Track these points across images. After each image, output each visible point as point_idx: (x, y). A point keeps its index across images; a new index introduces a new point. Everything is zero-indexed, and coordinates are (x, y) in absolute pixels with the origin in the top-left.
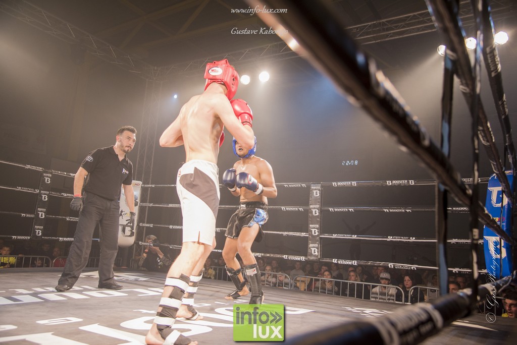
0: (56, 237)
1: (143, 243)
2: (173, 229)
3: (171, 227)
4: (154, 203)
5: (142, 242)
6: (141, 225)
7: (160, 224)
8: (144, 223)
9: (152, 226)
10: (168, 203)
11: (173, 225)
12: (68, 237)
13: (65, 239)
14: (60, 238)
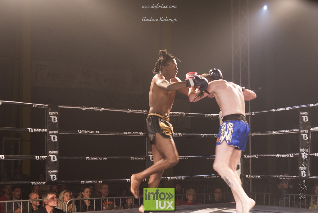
0: (165, 177)
1: (250, 176)
2: (280, 158)
3: (278, 156)
4: (257, 132)
5: (249, 174)
6: (245, 156)
7: (266, 154)
8: (248, 154)
9: (257, 156)
10: (272, 130)
11: (280, 153)
12: (175, 176)
13: (172, 178)
14: (168, 178)
